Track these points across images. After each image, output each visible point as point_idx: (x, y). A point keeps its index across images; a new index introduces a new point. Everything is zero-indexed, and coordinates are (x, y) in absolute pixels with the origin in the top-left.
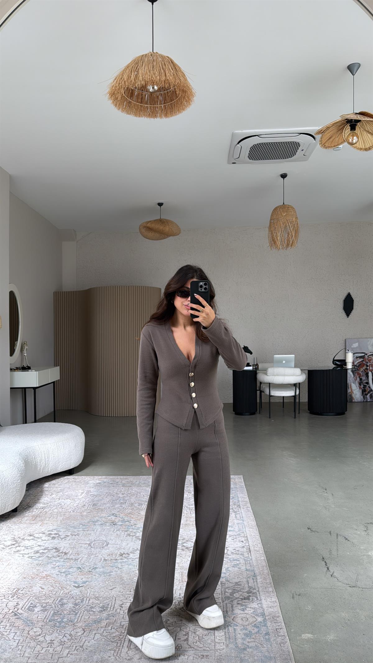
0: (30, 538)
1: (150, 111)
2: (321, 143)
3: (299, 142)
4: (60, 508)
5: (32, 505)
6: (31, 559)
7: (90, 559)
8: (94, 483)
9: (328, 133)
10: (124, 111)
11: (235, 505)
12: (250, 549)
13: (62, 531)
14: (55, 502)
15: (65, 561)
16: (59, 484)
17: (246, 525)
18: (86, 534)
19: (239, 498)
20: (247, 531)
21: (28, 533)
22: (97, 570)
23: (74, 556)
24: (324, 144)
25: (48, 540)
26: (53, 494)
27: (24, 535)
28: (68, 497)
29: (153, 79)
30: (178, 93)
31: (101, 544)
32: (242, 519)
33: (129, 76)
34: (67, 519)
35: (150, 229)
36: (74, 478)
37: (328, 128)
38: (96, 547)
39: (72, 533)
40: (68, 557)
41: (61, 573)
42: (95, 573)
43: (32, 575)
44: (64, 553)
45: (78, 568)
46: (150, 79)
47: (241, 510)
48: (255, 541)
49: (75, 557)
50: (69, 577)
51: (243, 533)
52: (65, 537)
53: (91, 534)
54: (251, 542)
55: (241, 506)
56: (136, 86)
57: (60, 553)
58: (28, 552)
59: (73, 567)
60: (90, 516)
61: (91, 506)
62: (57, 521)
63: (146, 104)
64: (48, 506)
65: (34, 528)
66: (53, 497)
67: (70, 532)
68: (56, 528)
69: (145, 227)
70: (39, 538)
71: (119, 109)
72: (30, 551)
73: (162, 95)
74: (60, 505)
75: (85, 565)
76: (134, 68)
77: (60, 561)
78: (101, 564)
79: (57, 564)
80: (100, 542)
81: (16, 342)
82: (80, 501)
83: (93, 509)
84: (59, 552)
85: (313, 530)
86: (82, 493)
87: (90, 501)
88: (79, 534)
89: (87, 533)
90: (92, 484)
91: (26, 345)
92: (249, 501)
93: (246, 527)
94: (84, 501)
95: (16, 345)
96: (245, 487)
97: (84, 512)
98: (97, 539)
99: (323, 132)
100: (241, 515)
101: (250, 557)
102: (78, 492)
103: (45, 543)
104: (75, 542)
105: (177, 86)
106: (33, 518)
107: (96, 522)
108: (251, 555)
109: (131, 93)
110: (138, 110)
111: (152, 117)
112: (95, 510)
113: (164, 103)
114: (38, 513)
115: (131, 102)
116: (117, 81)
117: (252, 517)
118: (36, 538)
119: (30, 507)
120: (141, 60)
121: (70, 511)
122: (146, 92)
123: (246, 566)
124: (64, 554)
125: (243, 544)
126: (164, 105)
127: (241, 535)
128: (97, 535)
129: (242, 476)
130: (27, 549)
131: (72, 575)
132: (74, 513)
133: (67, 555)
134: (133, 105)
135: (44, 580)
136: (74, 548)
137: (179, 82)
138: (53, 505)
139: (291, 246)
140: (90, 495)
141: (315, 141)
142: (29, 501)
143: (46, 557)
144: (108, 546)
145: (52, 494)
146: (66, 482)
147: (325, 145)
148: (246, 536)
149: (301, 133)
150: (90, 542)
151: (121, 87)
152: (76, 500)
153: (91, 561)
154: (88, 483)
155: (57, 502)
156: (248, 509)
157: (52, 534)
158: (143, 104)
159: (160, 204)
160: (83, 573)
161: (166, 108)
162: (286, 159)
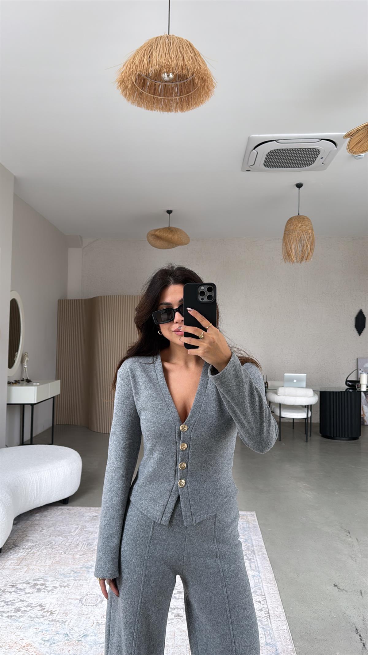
0: (12, 589)
1: (164, 104)
2: (349, 148)
3: (319, 149)
4: (50, 548)
5: (18, 543)
6: (10, 619)
7: (80, 622)
8: (90, 515)
9: (357, 137)
10: (134, 103)
11: (248, 549)
12: (269, 613)
13: (50, 581)
14: (45, 540)
15: (50, 623)
16: (51, 516)
17: (263, 578)
18: (77, 585)
19: (253, 541)
20: (264, 586)
21: (10, 583)
22: (88, 638)
23: (61, 616)
24: (352, 148)
25: (32, 593)
26: (44, 529)
27: (6, 585)
28: (60, 534)
29: (169, 63)
30: (197, 81)
31: (94, 599)
32: (257, 569)
33: (141, 61)
34: (57, 563)
35: (158, 237)
36: (68, 509)
37: (358, 131)
38: (88, 604)
39: (61, 583)
40: (54, 619)
41: (44, 641)
42: (85, 643)
43: (10, 643)
44: (50, 611)
45: (65, 634)
46: (165, 63)
47: (255, 557)
48: (274, 602)
49: (62, 618)
50: (53, 648)
51: (260, 589)
52: (52, 590)
53: (83, 585)
54: (270, 603)
55: (256, 552)
56: (150, 72)
57: (46, 612)
58: (7, 610)
59: (60, 633)
60: (83, 559)
61: (86, 546)
62: (45, 566)
63: (160, 95)
64: (37, 545)
65: (18, 575)
66: (43, 534)
67: (59, 583)
68: (43, 576)
69: (153, 235)
70: (22, 589)
71: (129, 101)
72: (10, 608)
73: (177, 86)
74: (50, 544)
75: (73, 631)
76: (147, 52)
77: (45, 623)
78: (93, 630)
79: (41, 628)
80: (94, 598)
81: (16, 353)
82: (73, 539)
83: (87, 550)
84: (44, 611)
85: (341, 588)
86: (76, 528)
87: (84, 539)
88: (69, 585)
89: (78, 583)
90: (88, 517)
91: (27, 356)
92: (264, 546)
93: (263, 582)
94: (78, 540)
95: (17, 356)
96: (258, 526)
97: (77, 553)
98: (89, 592)
99: (351, 136)
100: (256, 564)
101: (270, 626)
102: (72, 527)
103: (29, 597)
104: (63, 597)
105: (196, 73)
106: (18, 562)
107: (90, 568)
108: (271, 622)
109: (143, 82)
110: (151, 102)
111: (165, 111)
112: (90, 551)
113: (180, 95)
114: (24, 555)
115: (143, 92)
116: (127, 67)
117: (270, 568)
118: (19, 589)
119: (17, 546)
120: (155, 42)
121: (61, 553)
122: (160, 82)
123: (265, 638)
124: (49, 613)
125: (261, 606)
126: (180, 97)
127: (258, 593)
128: (89, 586)
129: (255, 512)
130: (7, 605)
131: (57, 646)
132: (65, 555)
133: (53, 615)
134: (144, 96)
135: (23, 651)
136: (62, 606)
137: (199, 68)
138: (43, 543)
139: (306, 259)
140: (85, 532)
141: (336, 148)
142: (16, 538)
143: (28, 617)
144: (103, 603)
145: (42, 530)
146: (59, 514)
147: (353, 150)
148: (263, 594)
149: (322, 139)
150: (81, 597)
151: (132, 73)
152: (69, 537)
153: (81, 626)
154: (83, 516)
155: (47, 540)
156: (264, 555)
157: (38, 585)
158: (156, 96)
159: (169, 212)
160: (71, 643)
161: (181, 101)
162: (304, 168)
